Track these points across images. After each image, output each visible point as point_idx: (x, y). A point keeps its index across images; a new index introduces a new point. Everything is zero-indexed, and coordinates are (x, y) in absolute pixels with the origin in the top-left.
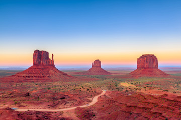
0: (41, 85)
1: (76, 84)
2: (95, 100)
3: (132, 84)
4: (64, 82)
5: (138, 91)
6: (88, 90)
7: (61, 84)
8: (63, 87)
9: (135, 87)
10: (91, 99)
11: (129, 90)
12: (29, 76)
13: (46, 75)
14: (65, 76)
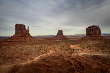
0: (18, 47)
4: (34, 45)
6: (45, 50)
12: (12, 42)
13: (23, 41)
14: (36, 41)
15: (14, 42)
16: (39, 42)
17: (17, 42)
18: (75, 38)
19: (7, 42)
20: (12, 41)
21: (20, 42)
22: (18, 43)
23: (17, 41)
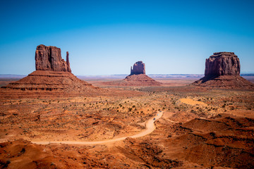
0: (52, 102)
1: (108, 100)
2: (150, 126)
3: (199, 100)
4: (87, 98)
5: (212, 112)
6: (130, 110)
7: (83, 101)
8: (88, 106)
9: (206, 105)
10: (143, 124)
11: (197, 110)
12: (31, 89)
13: (58, 86)
14: (88, 87)
15: (36, 89)
16: (94, 90)
17: (43, 89)
18: (174, 81)
19: (17, 89)
20: (30, 86)
21: (51, 89)
22: (45, 91)
23: (41, 86)
